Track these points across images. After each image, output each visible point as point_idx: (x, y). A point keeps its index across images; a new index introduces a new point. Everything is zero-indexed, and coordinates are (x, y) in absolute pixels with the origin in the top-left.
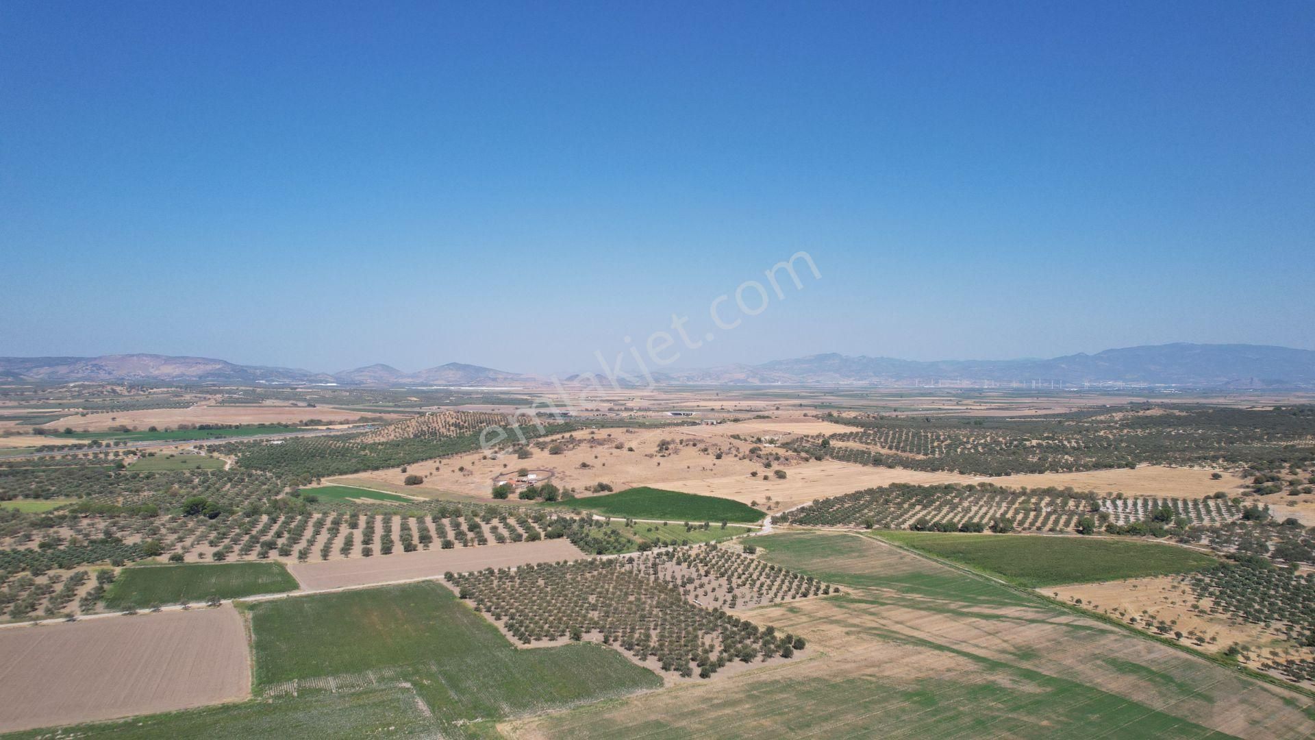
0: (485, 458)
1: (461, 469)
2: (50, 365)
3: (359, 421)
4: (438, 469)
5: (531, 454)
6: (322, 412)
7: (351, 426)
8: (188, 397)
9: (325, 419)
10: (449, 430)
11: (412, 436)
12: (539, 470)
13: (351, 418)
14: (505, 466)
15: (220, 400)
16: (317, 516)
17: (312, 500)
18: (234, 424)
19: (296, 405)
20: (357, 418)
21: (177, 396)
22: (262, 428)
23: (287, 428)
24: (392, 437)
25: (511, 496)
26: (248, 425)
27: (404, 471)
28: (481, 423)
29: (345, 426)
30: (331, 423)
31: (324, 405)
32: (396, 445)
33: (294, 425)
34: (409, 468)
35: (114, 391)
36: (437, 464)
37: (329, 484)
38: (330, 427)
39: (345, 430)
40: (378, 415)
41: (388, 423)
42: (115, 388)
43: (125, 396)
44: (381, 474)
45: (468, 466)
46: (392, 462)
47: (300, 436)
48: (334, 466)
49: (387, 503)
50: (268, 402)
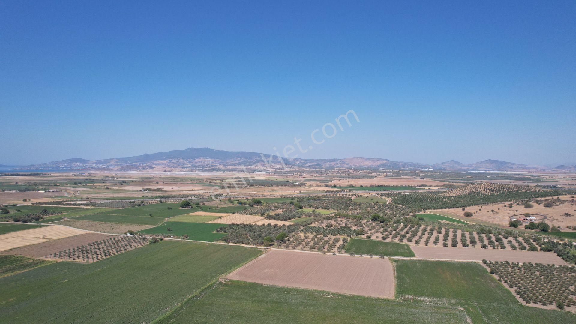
0: (505, 206)
1: (492, 211)
2: (330, 162)
3: (443, 186)
4: (480, 210)
5: (532, 206)
6: (427, 182)
7: (439, 188)
8: (374, 174)
9: (428, 184)
10: (486, 192)
11: (468, 194)
12: (537, 214)
13: (439, 185)
14: (517, 211)
15: (386, 175)
16: (423, 226)
17: (422, 219)
18: (391, 185)
19: (415, 178)
20: (442, 184)
21: (370, 174)
22: (402, 187)
23: (412, 187)
24: (458, 194)
25: (520, 227)
26: (396, 186)
27: (464, 210)
28: (503, 189)
29: (437, 188)
30: (430, 186)
31: (428, 179)
32: (460, 197)
33: (415, 187)
34: (466, 208)
35: (349, 171)
36: (480, 208)
37: (429, 213)
38: (430, 188)
39: (437, 190)
40: (452, 184)
41: (456, 187)
42: (349, 170)
43: (353, 173)
44: (453, 210)
45: (496, 210)
46: (458, 205)
47: (417, 191)
48: (431, 205)
49: (455, 223)
50: (404, 177)
